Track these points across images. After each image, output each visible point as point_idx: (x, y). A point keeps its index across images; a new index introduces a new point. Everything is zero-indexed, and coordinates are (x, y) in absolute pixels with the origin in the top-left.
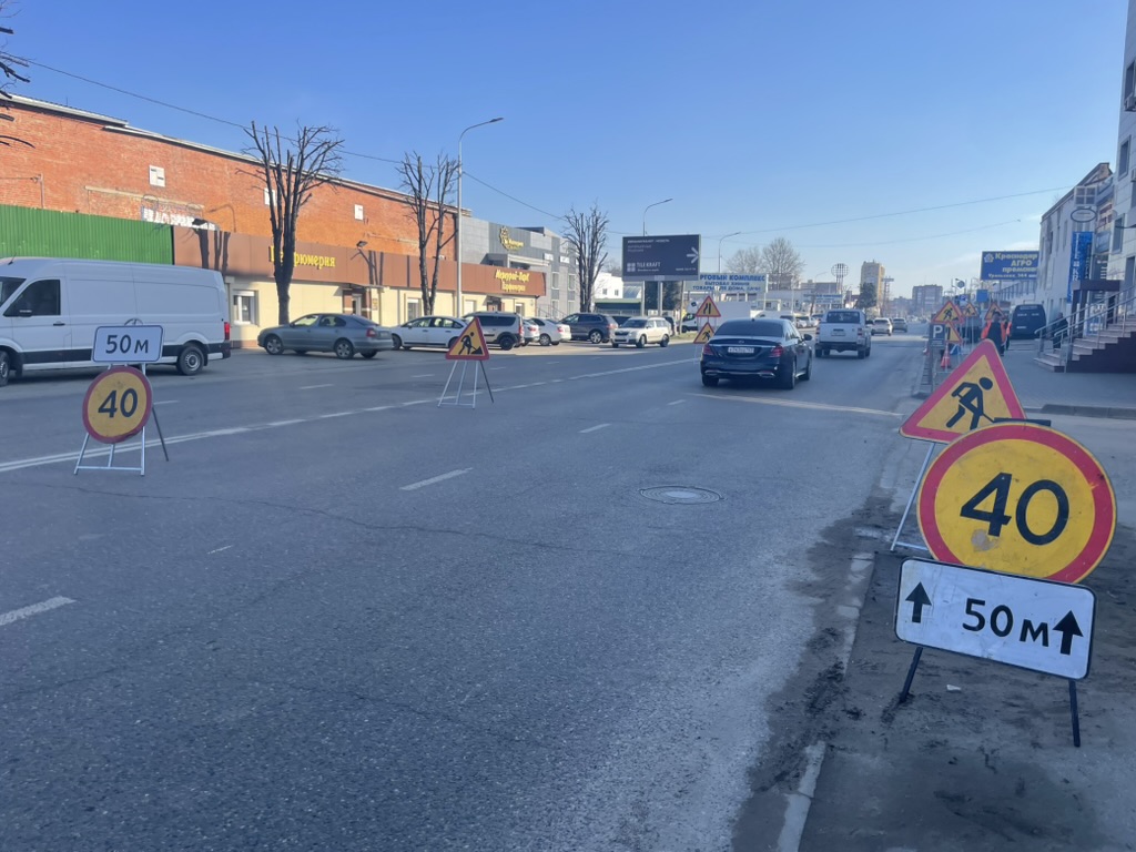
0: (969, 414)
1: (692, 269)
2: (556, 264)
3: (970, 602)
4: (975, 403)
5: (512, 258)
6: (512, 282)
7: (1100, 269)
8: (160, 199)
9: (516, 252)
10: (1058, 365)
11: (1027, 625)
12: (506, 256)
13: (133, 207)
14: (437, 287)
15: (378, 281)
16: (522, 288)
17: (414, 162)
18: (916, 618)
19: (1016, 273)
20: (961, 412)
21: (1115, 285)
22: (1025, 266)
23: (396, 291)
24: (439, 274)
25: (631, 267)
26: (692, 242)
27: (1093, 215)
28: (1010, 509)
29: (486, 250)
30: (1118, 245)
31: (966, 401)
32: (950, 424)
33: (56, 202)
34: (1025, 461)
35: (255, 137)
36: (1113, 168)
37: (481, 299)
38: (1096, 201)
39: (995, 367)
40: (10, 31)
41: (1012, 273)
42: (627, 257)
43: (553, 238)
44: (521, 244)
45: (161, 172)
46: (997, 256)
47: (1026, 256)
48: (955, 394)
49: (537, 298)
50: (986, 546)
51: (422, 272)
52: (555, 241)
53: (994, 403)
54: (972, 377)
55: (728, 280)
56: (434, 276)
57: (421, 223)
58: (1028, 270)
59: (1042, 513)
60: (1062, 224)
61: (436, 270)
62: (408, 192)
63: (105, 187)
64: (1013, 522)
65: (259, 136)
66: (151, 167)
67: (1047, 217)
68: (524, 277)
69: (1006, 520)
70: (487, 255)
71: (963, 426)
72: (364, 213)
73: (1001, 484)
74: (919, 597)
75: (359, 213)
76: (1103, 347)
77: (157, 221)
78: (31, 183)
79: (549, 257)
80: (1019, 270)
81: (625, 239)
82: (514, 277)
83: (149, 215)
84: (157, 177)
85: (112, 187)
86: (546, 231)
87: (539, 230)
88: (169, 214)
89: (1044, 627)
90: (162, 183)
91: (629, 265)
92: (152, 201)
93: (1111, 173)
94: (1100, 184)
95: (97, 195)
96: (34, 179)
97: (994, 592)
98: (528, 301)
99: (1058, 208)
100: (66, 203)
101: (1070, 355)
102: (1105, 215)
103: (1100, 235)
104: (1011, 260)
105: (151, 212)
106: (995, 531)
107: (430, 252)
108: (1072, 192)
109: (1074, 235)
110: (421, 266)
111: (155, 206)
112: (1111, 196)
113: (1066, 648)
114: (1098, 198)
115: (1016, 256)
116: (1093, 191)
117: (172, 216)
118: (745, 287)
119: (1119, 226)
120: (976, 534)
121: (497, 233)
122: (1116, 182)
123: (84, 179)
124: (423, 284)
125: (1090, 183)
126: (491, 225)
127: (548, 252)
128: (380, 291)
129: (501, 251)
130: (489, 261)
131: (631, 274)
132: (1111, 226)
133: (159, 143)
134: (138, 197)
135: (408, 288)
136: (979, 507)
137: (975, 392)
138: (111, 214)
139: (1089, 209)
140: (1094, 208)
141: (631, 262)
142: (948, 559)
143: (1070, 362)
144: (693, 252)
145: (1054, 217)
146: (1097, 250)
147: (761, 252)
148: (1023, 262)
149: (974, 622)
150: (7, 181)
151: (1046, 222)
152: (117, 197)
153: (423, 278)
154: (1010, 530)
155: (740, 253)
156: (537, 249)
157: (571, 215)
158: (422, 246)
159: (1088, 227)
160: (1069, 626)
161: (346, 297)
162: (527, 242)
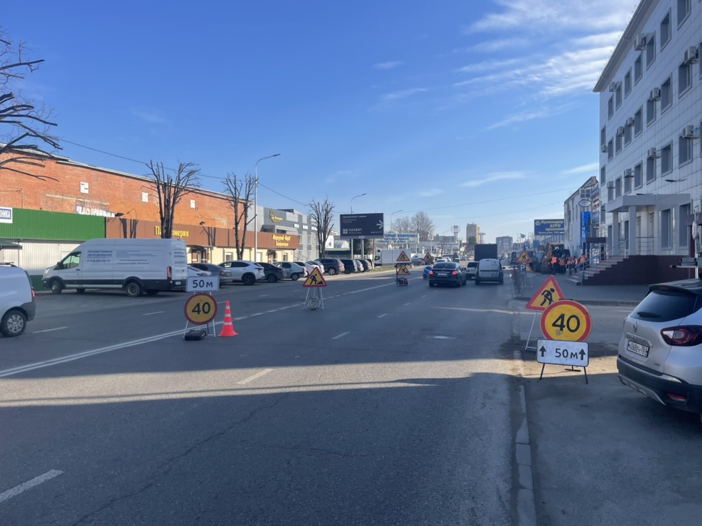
0: (548, 301)
1: (380, 233)
2: (301, 230)
3: (557, 349)
4: (549, 297)
5: (278, 227)
6: (282, 241)
7: (595, 231)
8: (86, 200)
9: (279, 223)
10: (578, 281)
11: (572, 354)
12: (274, 226)
13: (71, 205)
14: (245, 246)
15: (213, 244)
16: (286, 245)
17: (232, 178)
18: (543, 356)
19: (553, 231)
20: (545, 300)
21: (603, 240)
22: (557, 227)
23: (222, 249)
24: (246, 239)
25: (346, 232)
26: (380, 217)
27: (590, 203)
28: (565, 323)
29: (263, 223)
30: (603, 219)
31: (546, 296)
32: (542, 305)
33: (30, 204)
34: (568, 310)
35: (152, 169)
36: (598, 179)
37: (265, 252)
38: (591, 196)
39: (555, 284)
40: (56, 125)
41: (550, 231)
42: (343, 226)
43: (299, 215)
44: (281, 219)
45: (87, 185)
46: (542, 222)
47: (557, 222)
48: (543, 294)
49: (294, 250)
50: (560, 334)
51: (237, 238)
52: (300, 217)
53: (555, 297)
54: (548, 288)
55: (397, 237)
56: (243, 240)
57: (236, 212)
58: (560, 229)
59: (573, 324)
60: (575, 207)
61: (244, 237)
62: (227, 194)
63: (56, 194)
64: (566, 327)
65: (155, 168)
66: (81, 183)
67: (567, 202)
68: (288, 239)
69: (564, 326)
70: (263, 226)
71: (546, 305)
72: (196, 205)
73: (562, 317)
74: (543, 350)
75: (193, 205)
76: (598, 273)
77: (83, 213)
78: (16, 193)
79: (297, 226)
80: (554, 229)
81: (342, 216)
82: (282, 238)
83: (80, 211)
84: (84, 188)
85: (60, 195)
86: (295, 211)
87: (291, 211)
88: (90, 209)
89: (576, 354)
90: (87, 192)
91: (344, 230)
92: (81, 202)
93: (597, 182)
94: (593, 188)
95: (52, 199)
96: (19, 191)
97: (562, 346)
98: (290, 252)
99: (572, 198)
100: (35, 204)
101: (584, 277)
102: (596, 203)
103: (594, 213)
104: (550, 224)
105: (81, 208)
106: (562, 330)
107: (241, 227)
108: (578, 190)
109: (581, 214)
110: (236, 234)
111: (83, 205)
112: (598, 194)
113: (582, 359)
114: (591, 195)
115: (552, 222)
116: (588, 191)
117: (92, 209)
118: (406, 241)
119: (603, 210)
120: (557, 331)
121: (268, 213)
122: (599, 187)
123: (45, 190)
124: (237, 245)
125: (587, 187)
126: (265, 209)
127: (296, 223)
128: (212, 249)
129: (270, 223)
130: (264, 229)
131: (345, 235)
132: (599, 209)
133: (86, 170)
134: (74, 200)
135: (228, 247)
136: (557, 324)
137: (549, 293)
138: (59, 210)
139: (588, 200)
140: (590, 199)
141: (345, 228)
142: (549, 338)
143: (584, 280)
144: (380, 223)
145: (570, 203)
146: (593, 222)
147: (410, 220)
148: (556, 225)
149: (558, 355)
150: (4, 193)
151: (566, 205)
152: (63, 200)
153: (237, 241)
154: (565, 329)
155: (398, 220)
156: (290, 221)
157: (312, 203)
158: (237, 224)
159: (588, 209)
160: (582, 353)
161: (194, 254)
162: (285, 217)
